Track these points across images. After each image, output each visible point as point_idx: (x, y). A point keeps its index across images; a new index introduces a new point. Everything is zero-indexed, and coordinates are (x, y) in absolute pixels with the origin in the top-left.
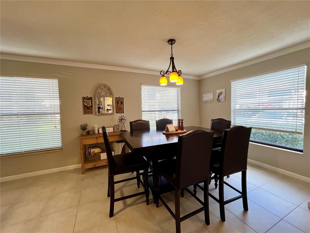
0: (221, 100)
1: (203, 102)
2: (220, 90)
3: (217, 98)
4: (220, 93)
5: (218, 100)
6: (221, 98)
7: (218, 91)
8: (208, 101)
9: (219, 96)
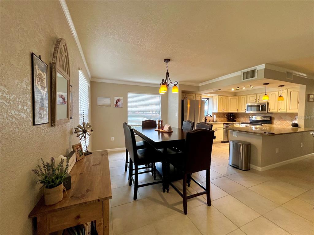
0: (119, 106)
1: (98, 106)
2: (119, 98)
3: (116, 104)
4: (118, 100)
5: (116, 105)
6: (119, 104)
7: (116, 98)
8: (104, 106)
9: (117, 103)
